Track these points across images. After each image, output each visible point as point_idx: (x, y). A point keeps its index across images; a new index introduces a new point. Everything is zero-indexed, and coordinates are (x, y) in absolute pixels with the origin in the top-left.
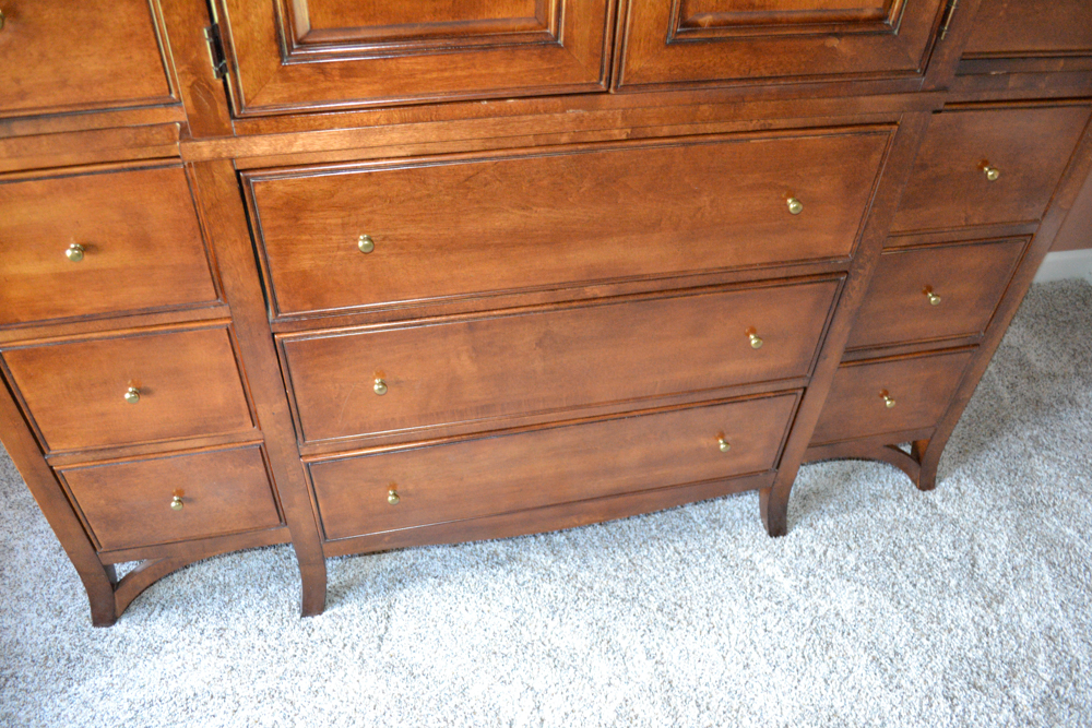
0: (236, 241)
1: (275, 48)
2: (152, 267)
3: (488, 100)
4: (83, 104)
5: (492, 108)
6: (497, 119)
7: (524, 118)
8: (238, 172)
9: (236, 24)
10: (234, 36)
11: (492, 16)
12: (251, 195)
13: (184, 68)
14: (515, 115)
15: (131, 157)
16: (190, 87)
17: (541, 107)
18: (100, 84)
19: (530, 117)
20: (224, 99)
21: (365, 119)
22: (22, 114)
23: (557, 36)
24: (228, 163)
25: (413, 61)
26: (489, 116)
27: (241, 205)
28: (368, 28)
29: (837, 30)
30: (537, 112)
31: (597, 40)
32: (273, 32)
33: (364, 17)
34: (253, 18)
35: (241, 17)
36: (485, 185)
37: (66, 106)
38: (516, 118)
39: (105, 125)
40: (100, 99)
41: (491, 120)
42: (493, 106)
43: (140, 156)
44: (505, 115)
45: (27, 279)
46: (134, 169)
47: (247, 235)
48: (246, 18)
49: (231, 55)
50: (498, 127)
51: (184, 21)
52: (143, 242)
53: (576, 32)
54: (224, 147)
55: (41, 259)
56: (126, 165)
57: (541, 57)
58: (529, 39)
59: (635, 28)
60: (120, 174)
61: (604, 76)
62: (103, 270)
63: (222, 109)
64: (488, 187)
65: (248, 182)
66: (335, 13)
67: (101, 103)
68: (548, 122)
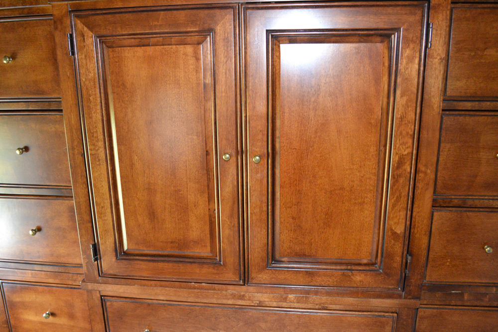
0: (99, 323)
1: (114, 254)
2: (73, 326)
3: (195, 282)
4: (57, 263)
5: (196, 286)
6: (199, 290)
7: (210, 291)
8: (101, 296)
9: (102, 244)
10: (102, 248)
11: (193, 250)
12: (105, 305)
13: (85, 256)
14: (206, 289)
15: (71, 284)
16: (86, 263)
17: (216, 288)
18: (64, 257)
19: (212, 291)
20: (97, 269)
21: (147, 284)
22: (38, 263)
23: (220, 261)
24: (98, 292)
25: (163, 264)
26: (195, 289)
27: (102, 309)
28: (147, 250)
29: (349, 267)
30: (214, 289)
31: (237, 264)
32: (114, 248)
33: (146, 246)
34: (107, 243)
35: (104, 242)
36: (196, 317)
37: (52, 263)
38: (206, 291)
39: (63, 271)
40: (63, 262)
41: (196, 290)
42: (196, 285)
43: (74, 284)
44: (202, 289)
45: (31, 321)
46: (71, 288)
47: (103, 321)
48: (105, 242)
49: (100, 254)
50: (199, 294)
51: (86, 241)
52: (71, 316)
53: (227, 260)
54: (96, 286)
55: (36, 315)
56: (69, 286)
57: (214, 268)
58: (209, 261)
59: (252, 261)
60: (67, 289)
61: (242, 278)
62: (56, 324)
63: (96, 273)
64: (197, 318)
65: (105, 300)
66: (136, 244)
67: (63, 263)
68: (220, 294)
